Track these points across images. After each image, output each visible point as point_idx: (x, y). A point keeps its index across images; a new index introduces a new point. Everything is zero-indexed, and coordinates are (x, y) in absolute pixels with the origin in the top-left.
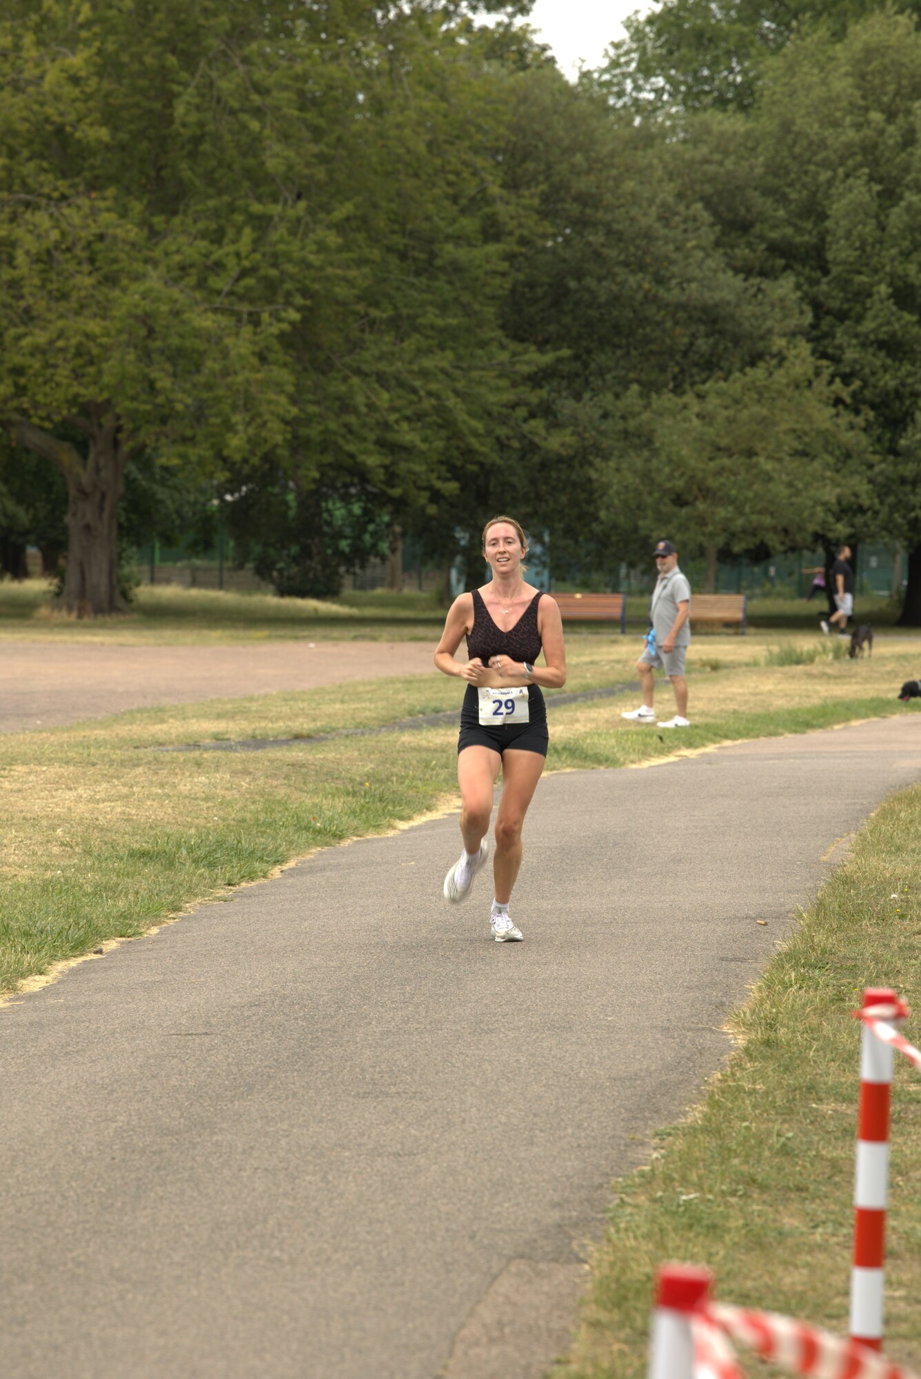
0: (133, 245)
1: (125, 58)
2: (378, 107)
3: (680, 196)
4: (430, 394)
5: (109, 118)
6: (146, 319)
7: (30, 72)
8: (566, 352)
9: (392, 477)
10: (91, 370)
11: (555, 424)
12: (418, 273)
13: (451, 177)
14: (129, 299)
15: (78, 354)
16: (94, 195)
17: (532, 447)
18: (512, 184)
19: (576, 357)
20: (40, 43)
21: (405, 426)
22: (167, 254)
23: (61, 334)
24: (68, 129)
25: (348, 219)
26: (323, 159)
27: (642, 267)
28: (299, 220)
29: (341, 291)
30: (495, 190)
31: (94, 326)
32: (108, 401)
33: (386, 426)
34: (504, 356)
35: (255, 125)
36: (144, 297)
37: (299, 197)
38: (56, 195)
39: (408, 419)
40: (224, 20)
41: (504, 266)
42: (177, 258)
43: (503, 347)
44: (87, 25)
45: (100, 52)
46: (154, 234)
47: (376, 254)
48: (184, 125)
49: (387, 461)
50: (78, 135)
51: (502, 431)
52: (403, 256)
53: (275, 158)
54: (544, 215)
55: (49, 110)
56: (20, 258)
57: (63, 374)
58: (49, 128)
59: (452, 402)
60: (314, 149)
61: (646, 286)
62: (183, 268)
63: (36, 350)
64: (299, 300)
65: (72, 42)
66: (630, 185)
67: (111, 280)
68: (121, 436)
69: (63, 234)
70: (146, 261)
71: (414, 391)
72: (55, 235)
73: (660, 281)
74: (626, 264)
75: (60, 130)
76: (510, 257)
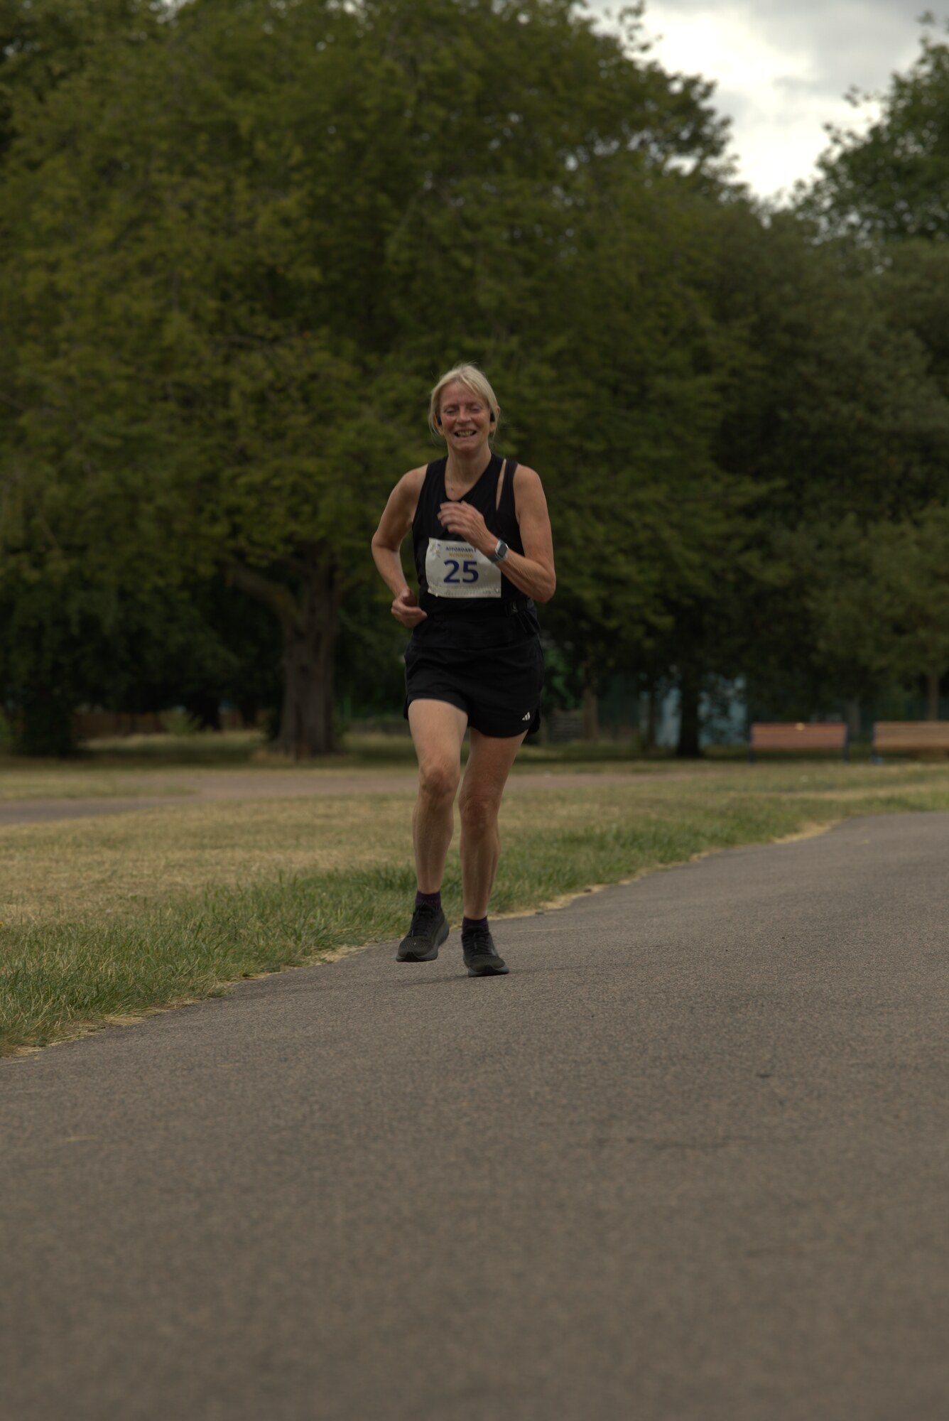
0: (347, 384)
1: (336, 199)
2: (589, 242)
3: (891, 325)
4: (646, 526)
5: (322, 257)
6: (361, 457)
7: (242, 216)
8: (780, 483)
9: (608, 610)
10: (307, 509)
11: (770, 556)
12: (630, 407)
13: (663, 309)
14: (344, 437)
15: (294, 490)
16: (308, 334)
17: (745, 578)
18: (723, 316)
19: (789, 488)
20: (251, 186)
21: (621, 558)
22: (381, 391)
23: (277, 473)
24: (281, 271)
25: (560, 353)
26: (535, 293)
27: (852, 396)
28: (511, 355)
29: (556, 425)
30: (706, 321)
31: (310, 465)
32: (323, 542)
33: (602, 559)
34: (717, 488)
35: (466, 261)
36: (359, 433)
37: (512, 331)
38: (270, 335)
39: (622, 551)
40: (434, 158)
41: (716, 398)
42: (391, 395)
43: (716, 479)
44: (298, 168)
45: (311, 194)
46: (368, 373)
47: (589, 387)
48: (396, 262)
49: (604, 593)
50: (290, 276)
51: (717, 564)
52: (615, 390)
53: (488, 293)
54: (754, 346)
55: (262, 252)
56: (235, 397)
57: (279, 512)
58: (261, 270)
59: (667, 533)
60: (526, 283)
61: (860, 414)
62: (398, 406)
63: (252, 490)
64: (514, 434)
65: (284, 184)
66: (839, 315)
67: (324, 419)
68: (338, 575)
69: (278, 375)
70: (362, 399)
71: (629, 524)
72: (269, 375)
73: (873, 409)
74: (838, 393)
75: (272, 273)
76: (722, 389)
